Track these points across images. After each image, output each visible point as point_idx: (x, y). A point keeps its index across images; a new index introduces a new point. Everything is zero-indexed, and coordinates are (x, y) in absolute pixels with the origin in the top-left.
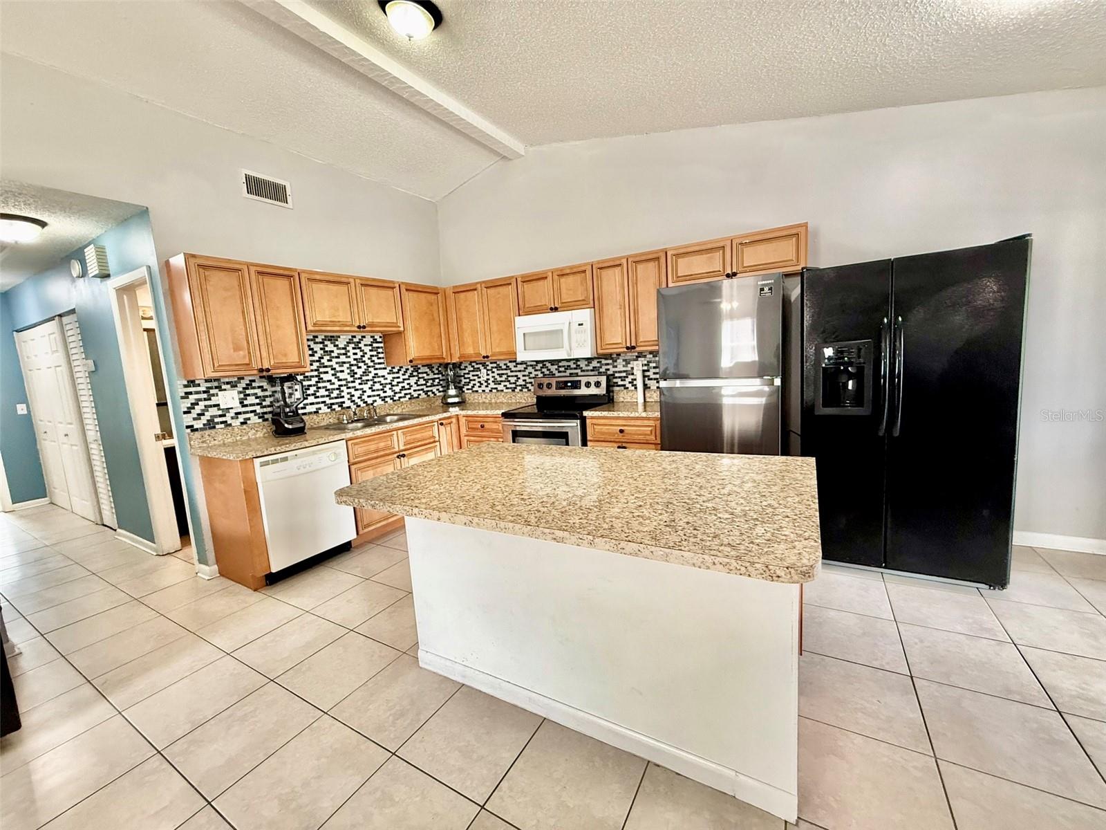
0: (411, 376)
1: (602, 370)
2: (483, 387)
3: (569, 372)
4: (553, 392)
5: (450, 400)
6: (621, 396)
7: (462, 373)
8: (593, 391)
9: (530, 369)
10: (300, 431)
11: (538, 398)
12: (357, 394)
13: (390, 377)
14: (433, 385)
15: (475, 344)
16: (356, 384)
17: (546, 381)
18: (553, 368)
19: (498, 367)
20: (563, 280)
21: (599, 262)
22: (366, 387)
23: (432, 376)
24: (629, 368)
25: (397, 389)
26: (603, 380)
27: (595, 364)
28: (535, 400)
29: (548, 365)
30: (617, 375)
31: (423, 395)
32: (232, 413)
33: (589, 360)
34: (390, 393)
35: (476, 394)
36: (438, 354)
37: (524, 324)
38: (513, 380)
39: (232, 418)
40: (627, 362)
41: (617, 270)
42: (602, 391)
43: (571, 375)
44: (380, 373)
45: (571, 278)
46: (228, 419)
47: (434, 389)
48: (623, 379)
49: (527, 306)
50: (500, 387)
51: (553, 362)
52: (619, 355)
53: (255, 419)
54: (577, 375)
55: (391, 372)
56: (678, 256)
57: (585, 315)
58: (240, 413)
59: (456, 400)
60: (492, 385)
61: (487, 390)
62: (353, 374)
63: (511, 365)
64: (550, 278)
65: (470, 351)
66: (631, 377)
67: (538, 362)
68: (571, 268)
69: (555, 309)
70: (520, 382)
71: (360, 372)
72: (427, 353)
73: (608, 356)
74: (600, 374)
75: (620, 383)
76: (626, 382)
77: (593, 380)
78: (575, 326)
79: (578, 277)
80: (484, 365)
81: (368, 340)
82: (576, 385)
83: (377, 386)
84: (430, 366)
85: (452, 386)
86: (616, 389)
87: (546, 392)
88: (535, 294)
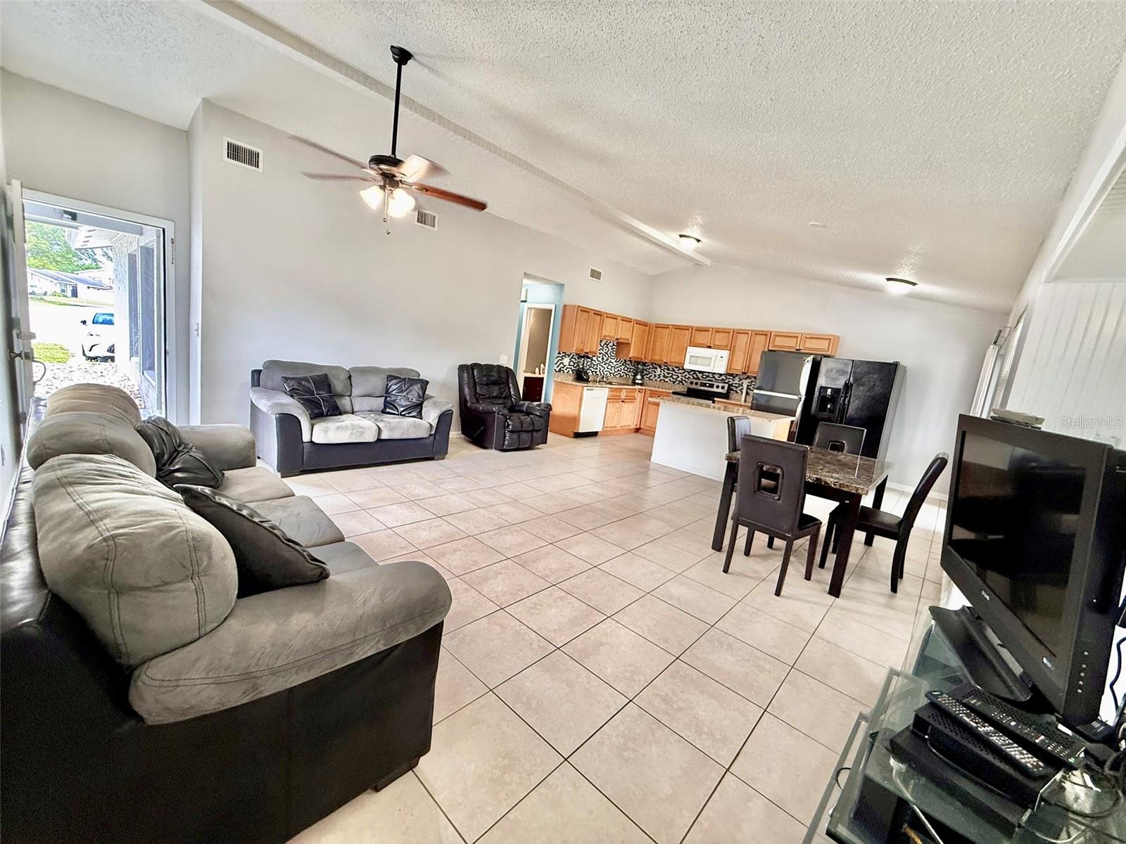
0: (623, 365)
1: (726, 381)
2: (656, 378)
3: (708, 379)
4: (697, 386)
5: (637, 381)
6: (733, 395)
7: (645, 368)
8: (720, 390)
9: (686, 373)
10: (587, 381)
11: (689, 389)
12: (602, 369)
13: (615, 363)
14: (630, 372)
15: (661, 355)
16: (602, 364)
17: (695, 381)
18: (700, 375)
19: (668, 369)
20: (717, 334)
21: (737, 329)
22: (606, 366)
23: (631, 367)
24: (740, 383)
25: (616, 370)
26: (726, 386)
27: (723, 377)
28: (686, 390)
29: (697, 373)
30: (734, 385)
31: (625, 376)
33: (721, 375)
34: (613, 372)
35: (651, 381)
36: (640, 356)
37: (692, 351)
38: (675, 377)
40: (741, 380)
41: (746, 335)
42: (724, 391)
43: (709, 380)
44: (613, 361)
45: (722, 334)
47: (630, 374)
48: (737, 387)
49: (695, 342)
50: (666, 380)
51: (700, 372)
52: (737, 375)
53: (571, 372)
54: (712, 381)
55: (616, 361)
56: (776, 336)
57: (725, 353)
59: (640, 382)
60: (662, 378)
61: (658, 380)
62: (603, 359)
63: (676, 369)
64: (710, 332)
65: (657, 358)
66: (741, 387)
67: (692, 371)
68: (724, 329)
69: (710, 347)
70: (679, 379)
71: (605, 358)
72: (636, 356)
73: (731, 375)
74: (725, 383)
75: (735, 389)
76: (738, 390)
77: (721, 385)
78: (719, 357)
79: (726, 335)
80: (660, 367)
81: (611, 344)
82: (711, 386)
83: (610, 367)
84: (631, 362)
85: (639, 374)
86: (732, 392)
87: (694, 386)
88: (701, 338)
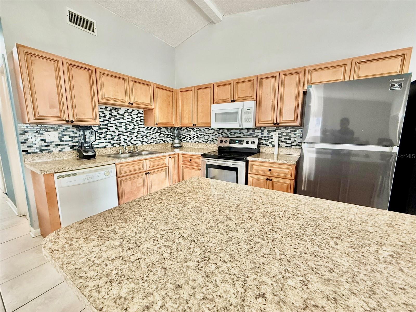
0: (157, 132)
1: (255, 135)
2: (192, 140)
3: (236, 135)
4: (227, 145)
5: (175, 145)
6: (264, 149)
7: (182, 132)
8: (250, 146)
9: (216, 133)
10: (93, 157)
11: (220, 147)
12: (128, 139)
13: (146, 132)
15: (190, 118)
16: (128, 134)
17: (224, 139)
18: (228, 133)
19: (200, 131)
20: (240, 85)
21: (261, 75)
22: (133, 136)
23: (167, 133)
24: (270, 135)
25: (149, 138)
26: (256, 141)
27: (251, 132)
28: (217, 149)
29: (225, 131)
30: (263, 138)
31: (162, 142)
32: (54, 144)
33: (248, 129)
34: (145, 140)
35: (188, 143)
36: (171, 122)
37: (217, 108)
38: (207, 137)
39: (54, 147)
40: (270, 132)
41: (272, 80)
42: (255, 146)
43: (237, 137)
44: (141, 129)
45: (244, 84)
46: (51, 147)
47: (168, 139)
48: (266, 141)
49: (218, 99)
50: (200, 141)
51: (228, 129)
52: (265, 128)
53: (68, 149)
54: (240, 137)
55: (147, 129)
56: (312, 70)
57: (251, 104)
58: (59, 145)
59: (179, 145)
60: (196, 139)
61: (193, 141)
62: (126, 129)
63: (206, 130)
64: (232, 85)
65: (186, 121)
66: (271, 140)
67: (220, 129)
68: (245, 78)
69: (234, 101)
70: (210, 139)
71: (130, 128)
72: (165, 121)
73: (259, 128)
74: (253, 137)
75: (264, 142)
76: (268, 143)
77: (250, 140)
78: (245, 110)
79: (249, 84)
80: (193, 129)
81: (136, 112)
82: (241, 142)
83: (139, 136)
84: (166, 128)
85: (176, 139)
86: (261, 145)
87: (224, 145)
88: (223, 93)
